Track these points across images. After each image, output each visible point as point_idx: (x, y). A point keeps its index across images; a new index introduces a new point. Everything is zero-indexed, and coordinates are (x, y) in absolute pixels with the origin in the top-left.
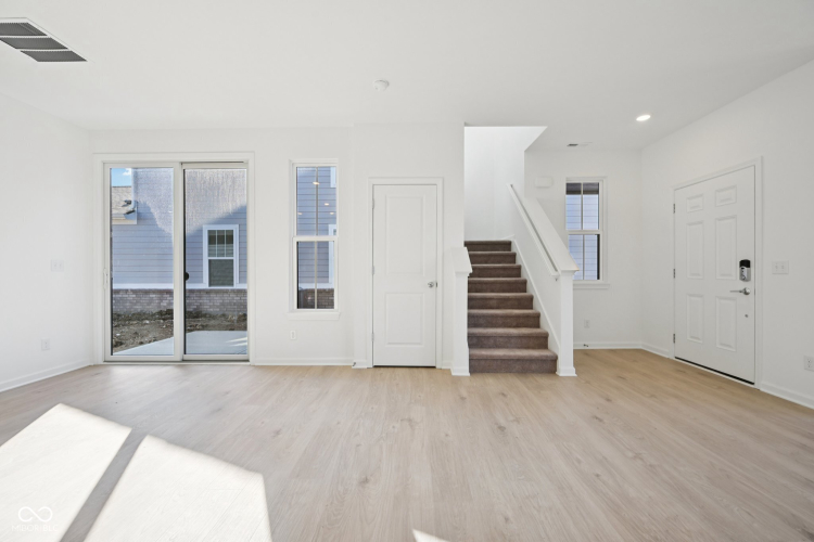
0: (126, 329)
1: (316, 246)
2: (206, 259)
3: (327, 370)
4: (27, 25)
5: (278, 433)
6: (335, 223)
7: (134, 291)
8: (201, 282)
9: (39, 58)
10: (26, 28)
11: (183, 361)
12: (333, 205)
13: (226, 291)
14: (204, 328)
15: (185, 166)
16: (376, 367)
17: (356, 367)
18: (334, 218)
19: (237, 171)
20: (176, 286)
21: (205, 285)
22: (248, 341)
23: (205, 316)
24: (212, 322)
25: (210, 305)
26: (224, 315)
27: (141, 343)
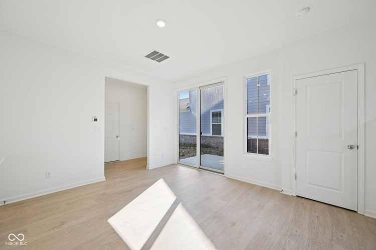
0: (185, 150)
1: (257, 119)
2: (211, 124)
3: (264, 190)
4: (155, 51)
5: (234, 224)
6: (269, 104)
7: (189, 136)
8: (210, 133)
9: (159, 61)
10: (155, 53)
11: (200, 168)
12: (268, 95)
13: (218, 137)
14: (210, 153)
15: (201, 88)
16: (297, 196)
17: (283, 193)
18: (269, 101)
19: (219, 86)
20: (198, 134)
21: (211, 135)
22: (224, 162)
23: (210, 147)
24: (213, 151)
25: (213, 143)
26: (217, 148)
27: (189, 156)
